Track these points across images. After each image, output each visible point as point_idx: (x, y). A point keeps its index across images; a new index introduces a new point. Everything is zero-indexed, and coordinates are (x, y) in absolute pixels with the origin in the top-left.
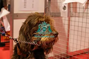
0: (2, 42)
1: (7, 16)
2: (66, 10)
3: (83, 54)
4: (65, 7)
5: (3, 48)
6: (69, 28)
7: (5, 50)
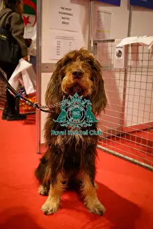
0: (20, 113)
1: (28, 70)
2: (122, 57)
3: (146, 130)
4: (120, 52)
5: (23, 122)
6: (125, 84)
7: (27, 124)
